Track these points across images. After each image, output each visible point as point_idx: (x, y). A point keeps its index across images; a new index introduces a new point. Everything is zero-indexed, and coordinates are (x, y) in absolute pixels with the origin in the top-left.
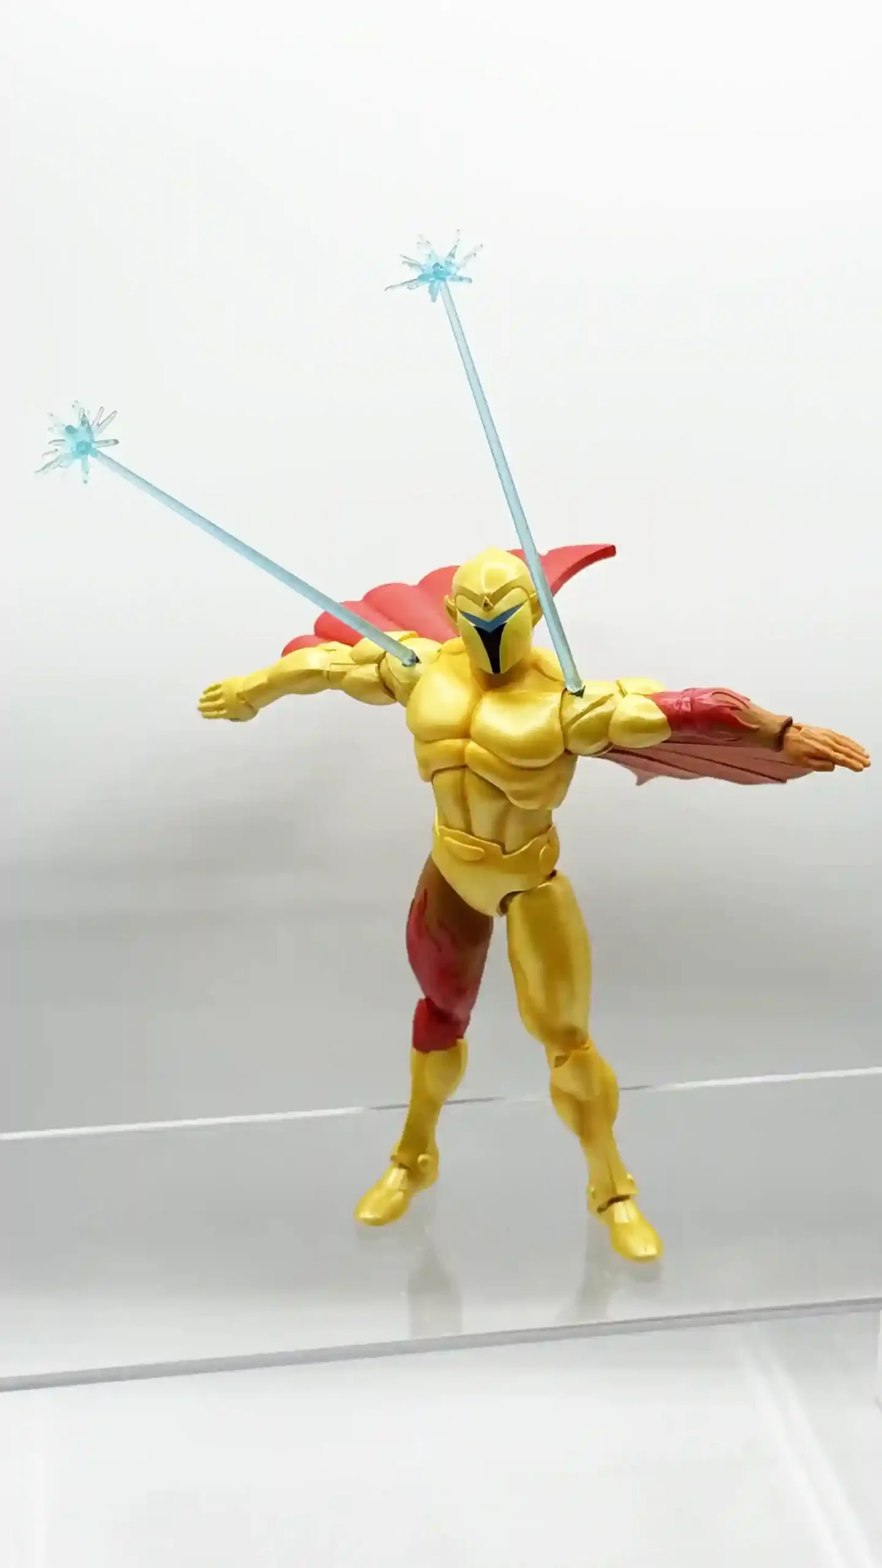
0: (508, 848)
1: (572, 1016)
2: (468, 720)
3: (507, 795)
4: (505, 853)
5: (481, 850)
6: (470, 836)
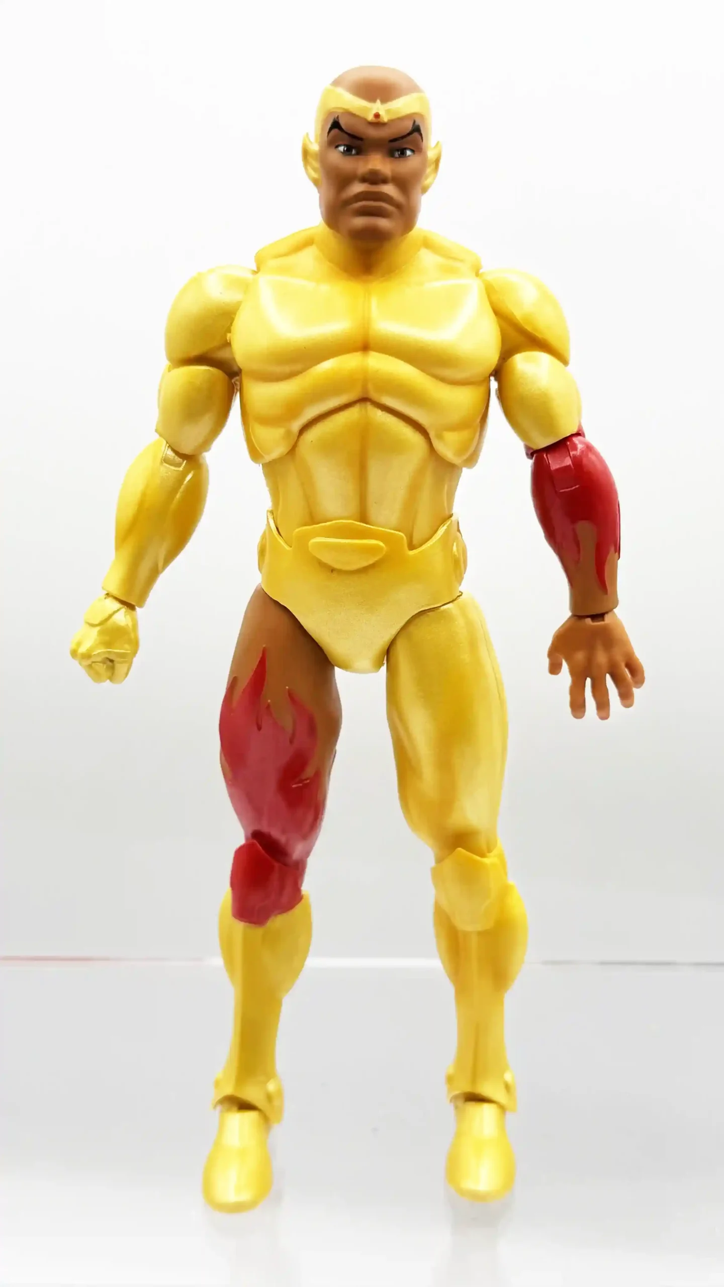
0: (415, 540)
3: (432, 435)
4: (412, 547)
5: (381, 544)
6: (362, 524)
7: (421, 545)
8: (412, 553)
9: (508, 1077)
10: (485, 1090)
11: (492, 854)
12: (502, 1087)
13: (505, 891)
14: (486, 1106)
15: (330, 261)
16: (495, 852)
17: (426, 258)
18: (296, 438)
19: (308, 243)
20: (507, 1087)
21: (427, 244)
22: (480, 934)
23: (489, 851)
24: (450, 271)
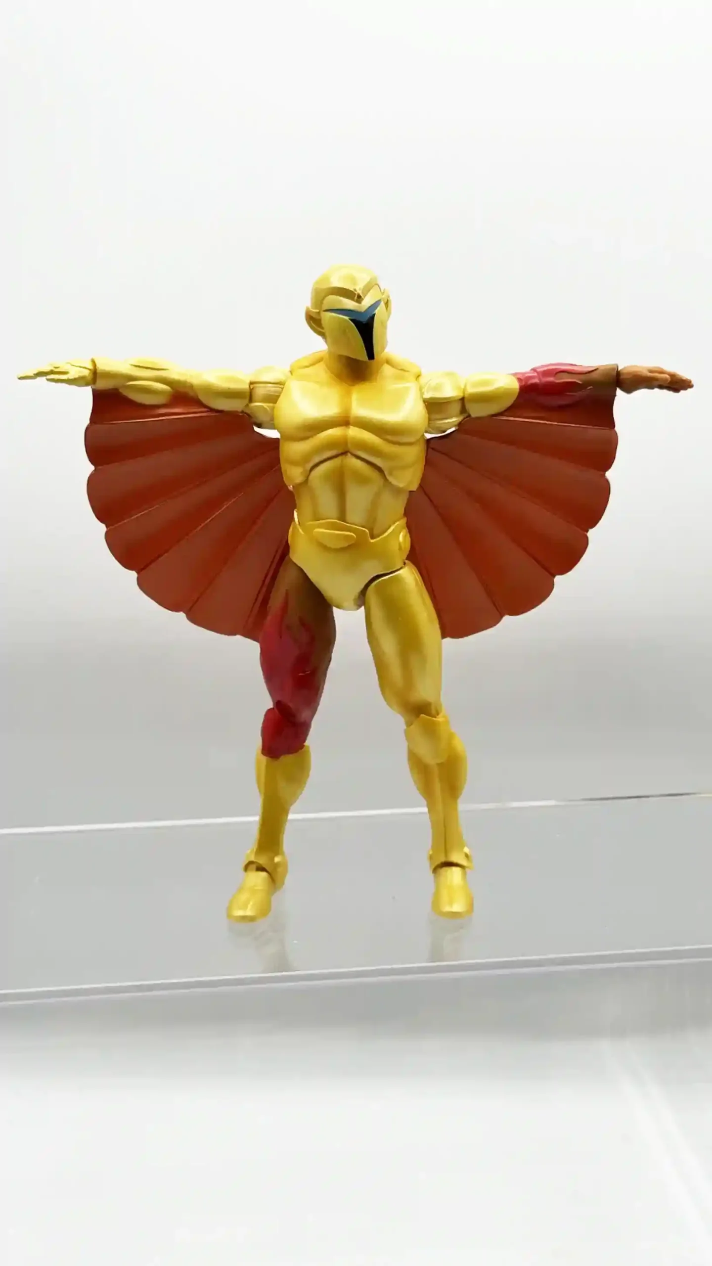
0: (376, 532)
1: (423, 692)
2: (347, 409)
3: (386, 473)
4: (373, 537)
5: (353, 535)
6: (343, 523)
7: (379, 536)
8: (372, 541)
9: (466, 850)
10: (455, 858)
11: (440, 716)
12: (464, 856)
13: (451, 736)
14: (454, 869)
15: (332, 372)
16: (440, 715)
17: (387, 370)
18: (308, 472)
19: (320, 360)
20: (467, 856)
21: (388, 362)
22: (438, 764)
23: (438, 714)
24: (400, 378)
